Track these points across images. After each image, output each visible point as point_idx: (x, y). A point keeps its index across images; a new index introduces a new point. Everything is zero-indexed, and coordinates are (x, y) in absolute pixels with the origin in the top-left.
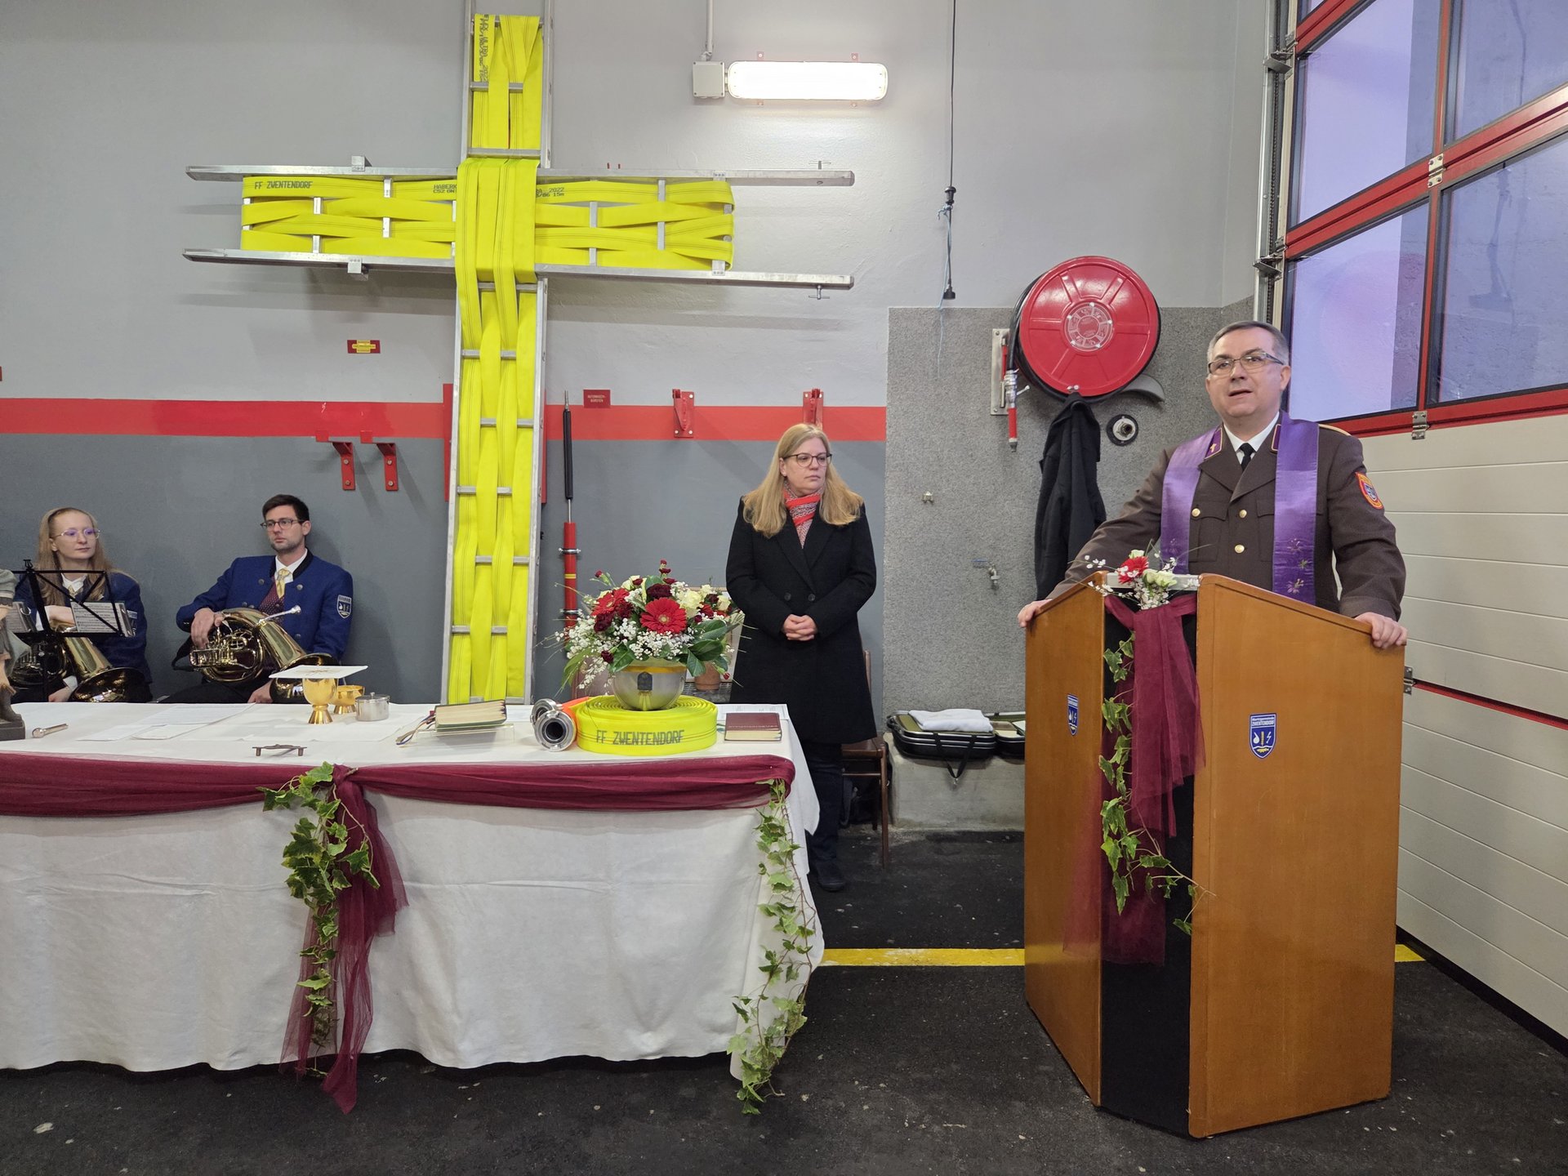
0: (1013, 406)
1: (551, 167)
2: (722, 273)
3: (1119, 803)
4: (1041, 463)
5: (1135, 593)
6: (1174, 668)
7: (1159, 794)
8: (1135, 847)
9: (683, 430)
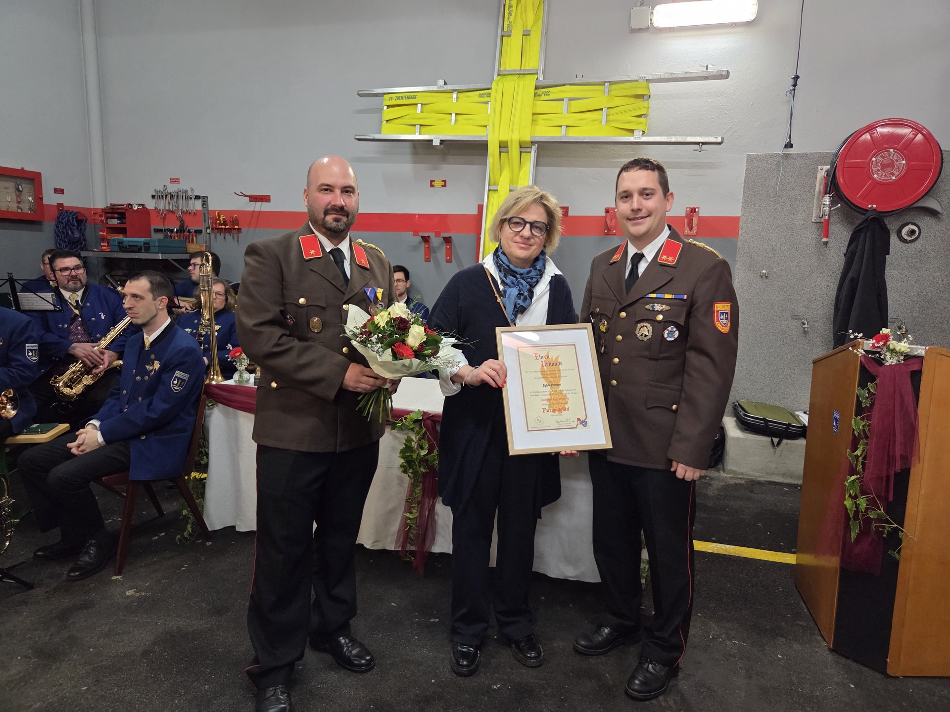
0: (827, 217)
1: (544, 79)
2: (640, 138)
3: (857, 479)
4: (845, 255)
5: (881, 355)
6: (902, 401)
7: (884, 474)
8: (865, 505)
9: (610, 230)
